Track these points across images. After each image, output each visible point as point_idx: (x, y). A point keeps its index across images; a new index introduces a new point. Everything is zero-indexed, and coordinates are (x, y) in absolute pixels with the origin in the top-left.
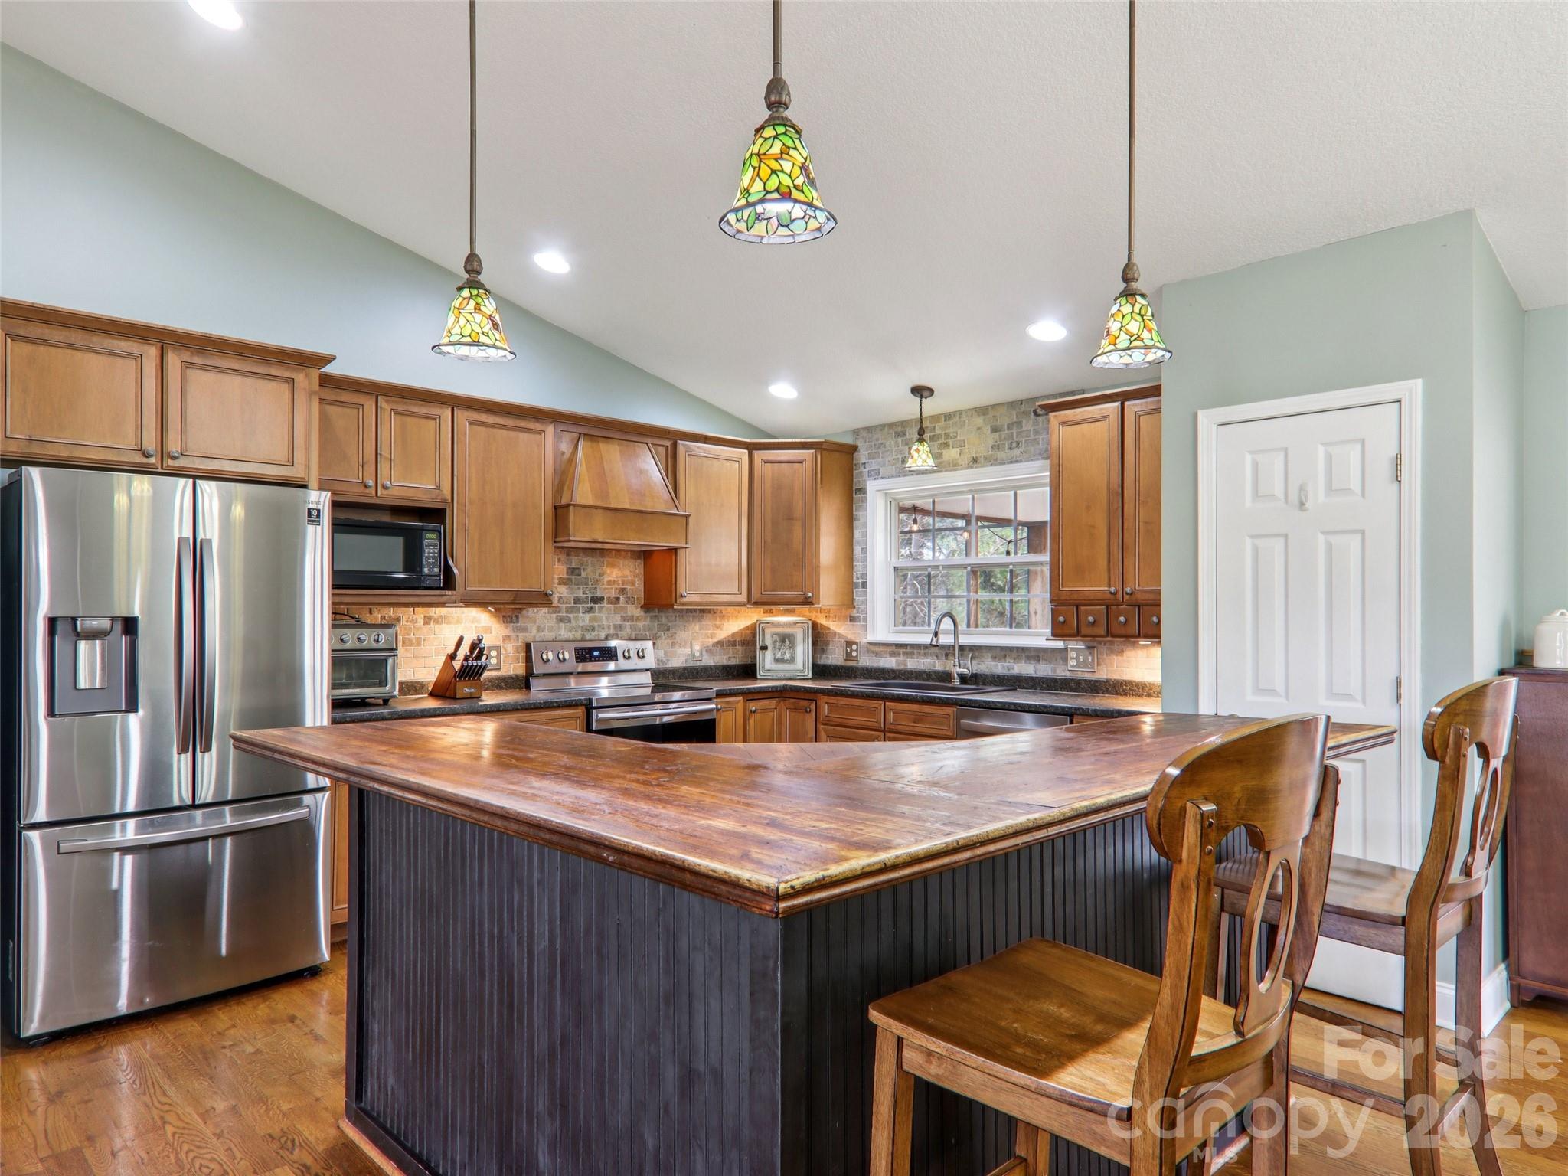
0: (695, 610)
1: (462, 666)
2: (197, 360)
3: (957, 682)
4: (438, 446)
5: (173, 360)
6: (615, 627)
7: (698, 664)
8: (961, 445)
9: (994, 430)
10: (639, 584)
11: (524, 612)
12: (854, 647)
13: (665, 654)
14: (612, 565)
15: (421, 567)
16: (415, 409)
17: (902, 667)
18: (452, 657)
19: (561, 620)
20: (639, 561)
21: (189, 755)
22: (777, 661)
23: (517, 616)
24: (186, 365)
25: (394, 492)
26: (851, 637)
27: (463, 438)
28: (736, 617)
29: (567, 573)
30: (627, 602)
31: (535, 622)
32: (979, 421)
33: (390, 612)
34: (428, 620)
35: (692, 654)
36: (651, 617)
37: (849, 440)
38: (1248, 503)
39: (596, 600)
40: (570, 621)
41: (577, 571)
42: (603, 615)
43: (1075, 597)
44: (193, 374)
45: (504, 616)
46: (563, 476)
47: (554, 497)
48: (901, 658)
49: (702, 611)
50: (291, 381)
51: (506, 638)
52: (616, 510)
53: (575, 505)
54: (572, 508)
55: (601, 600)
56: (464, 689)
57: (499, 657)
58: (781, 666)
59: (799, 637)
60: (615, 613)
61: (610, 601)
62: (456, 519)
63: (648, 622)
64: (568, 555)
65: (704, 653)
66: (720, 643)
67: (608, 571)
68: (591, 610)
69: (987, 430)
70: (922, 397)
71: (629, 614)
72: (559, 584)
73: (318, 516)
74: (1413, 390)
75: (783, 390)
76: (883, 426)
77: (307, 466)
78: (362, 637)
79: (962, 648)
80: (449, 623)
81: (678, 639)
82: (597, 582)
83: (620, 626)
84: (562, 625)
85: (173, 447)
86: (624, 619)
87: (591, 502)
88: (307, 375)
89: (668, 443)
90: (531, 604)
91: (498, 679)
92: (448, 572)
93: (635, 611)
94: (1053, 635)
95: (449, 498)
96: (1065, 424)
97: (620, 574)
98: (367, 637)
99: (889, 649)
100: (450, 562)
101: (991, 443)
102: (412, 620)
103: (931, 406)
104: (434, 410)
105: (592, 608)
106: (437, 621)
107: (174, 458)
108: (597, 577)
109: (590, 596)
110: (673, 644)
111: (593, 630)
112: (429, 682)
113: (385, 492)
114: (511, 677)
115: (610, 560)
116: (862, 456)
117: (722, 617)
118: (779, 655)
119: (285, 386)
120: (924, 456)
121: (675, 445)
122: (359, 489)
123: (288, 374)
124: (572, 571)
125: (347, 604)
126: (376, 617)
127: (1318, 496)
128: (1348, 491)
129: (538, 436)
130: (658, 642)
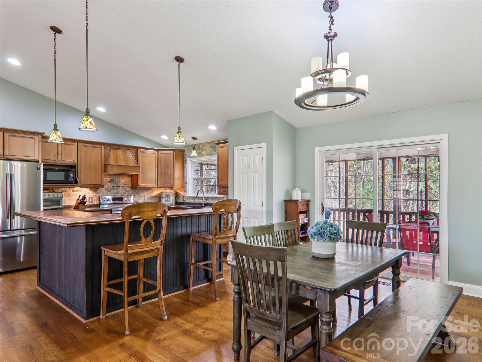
0: (146, 189)
1: (80, 202)
2: (12, 134)
3: (203, 205)
4: (73, 152)
5: (6, 135)
6: (123, 193)
7: (146, 202)
8: (205, 151)
9: (211, 147)
10: (130, 183)
11: (99, 189)
12: (185, 198)
13: (137, 199)
14: (123, 178)
15: (69, 179)
16: (68, 143)
17: (194, 202)
18: (78, 200)
19: (109, 191)
20: (130, 177)
21: (9, 219)
22: (166, 201)
23: (97, 190)
24: (9, 136)
25: (62, 162)
26: (184, 195)
27: (80, 149)
28: (157, 190)
29: (110, 180)
30: (127, 187)
31: (102, 192)
32: (208, 145)
33: (64, 189)
34: (73, 191)
35: (145, 199)
36: (133, 191)
37: (183, 149)
38: (242, 166)
39: (118, 186)
40: (111, 191)
41: (113, 180)
42: (120, 190)
43: (221, 186)
44: (11, 137)
45: (93, 190)
46: (106, 158)
47: (104, 163)
48: (194, 200)
49: (147, 189)
50: (34, 138)
51: (94, 195)
52: (120, 165)
53: (109, 165)
54: (108, 165)
55: (120, 186)
56: (81, 207)
57: (92, 199)
58: (167, 202)
59: (171, 194)
60: (123, 189)
61: (122, 187)
62: (78, 168)
63: (132, 192)
64: (110, 176)
65: (148, 199)
66: (152, 197)
67: (121, 180)
68: (117, 189)
69: (210, 147)
70: (194, 140)
71: (127, 190)
72: (108, 183)
73: (40, 168)
74: (264, 145)
75: (164, 137)
76: (190, 145)
77: (39, 157)
78: (54, 195)
79: (205, 197)
80: (79, 192)
81: (141, 196)
82: (118, 182)
83: (125, 193)
84: (109, 192)
85: (6, 153)
86: (126, 191)
87: (113, 164)
88: (38, 137)
89: (135, 150)
90: (100, 187)
91: (92, 205)
92: (76, 180)
93: (129, 189)
94: (218, 194)
95: (76, 163)
96: (220, 147)
97: (125, 180)
98: (56, 195)
99: (191, 198)
100: (77, 178)
101: (210, 150)
102: (69, 191)
103: (196, 142)
104: (73, 143)
105: (117, 188)
106: (75, 191)
107: (6, 156)
108: (118, 181)
109: (116, 185)
110: (139, 197)
111: (117, 193)
112: (73, 206)
113: (60, 162)
114: (95, 205)
115: (122, 177)
116: (186, 152)
117: (153, 191)
118: (166, 200)
119: (33, 140)
120: (194, 153)
121: (137, 150)
122: (53, 161)
123: (34, 137)
124: (112, 180)
125: (52, 187)
126: (60, 190)
127: (252, 165)
128: (256, 164)
129: (100, 149)
130: (135, 196)
